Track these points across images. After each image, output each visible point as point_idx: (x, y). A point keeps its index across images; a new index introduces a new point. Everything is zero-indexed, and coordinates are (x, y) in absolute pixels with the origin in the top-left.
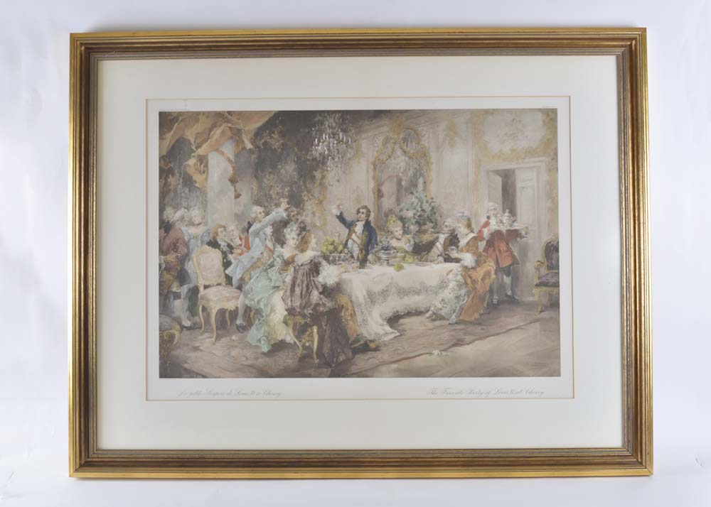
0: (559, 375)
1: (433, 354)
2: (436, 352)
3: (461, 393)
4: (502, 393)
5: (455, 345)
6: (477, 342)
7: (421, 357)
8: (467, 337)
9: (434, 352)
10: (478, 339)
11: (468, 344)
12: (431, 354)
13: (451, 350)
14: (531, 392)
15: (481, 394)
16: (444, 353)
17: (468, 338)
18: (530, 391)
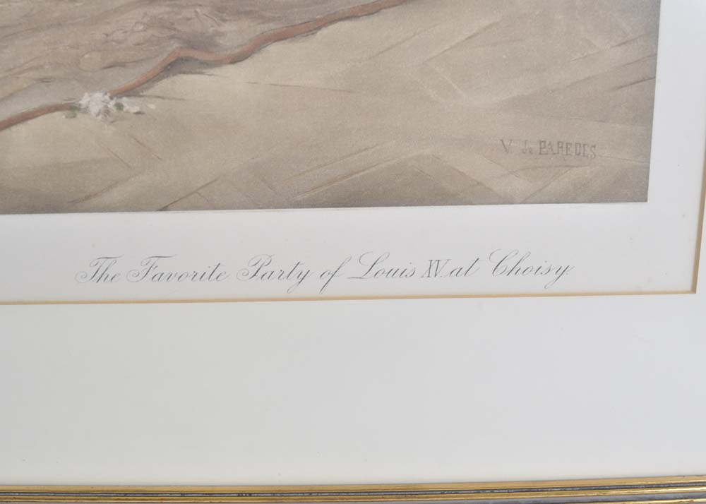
0: (642, 197)
1: (86, 111)
2: (94, 101)
3: (214, 274)
4: (391, 273)
5: (173, 67)
6: (274, 49)
7: (32, 123)
8: (226, 27)
9: (84, 102)
10: (280, 37)
11: (235, 60)
12: (72, 109)
13: (164, 85)
14: (515, 270)
15: (302, 277)
16: (131, 105)
17: (234, 33)
18: (510, 264)
